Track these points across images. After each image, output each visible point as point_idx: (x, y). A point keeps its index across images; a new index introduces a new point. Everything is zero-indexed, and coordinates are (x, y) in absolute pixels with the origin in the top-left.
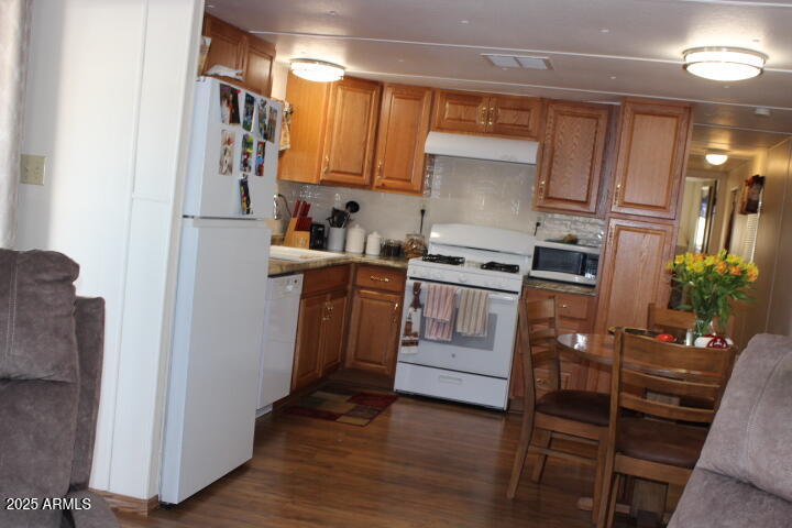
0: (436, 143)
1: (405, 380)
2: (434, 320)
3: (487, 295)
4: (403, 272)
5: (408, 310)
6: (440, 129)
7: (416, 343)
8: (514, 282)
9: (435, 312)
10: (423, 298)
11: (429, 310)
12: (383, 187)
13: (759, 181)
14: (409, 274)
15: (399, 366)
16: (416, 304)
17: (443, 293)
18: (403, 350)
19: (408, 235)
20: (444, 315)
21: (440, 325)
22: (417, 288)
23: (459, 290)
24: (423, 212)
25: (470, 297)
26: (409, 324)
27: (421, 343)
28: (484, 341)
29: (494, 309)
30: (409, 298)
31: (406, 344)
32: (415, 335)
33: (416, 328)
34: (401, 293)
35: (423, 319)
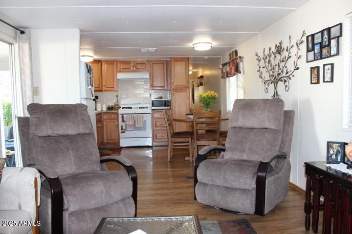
0: (120, 76)
1: (123, 143)
2: (129, 125)
3: (143, 116)
4: (117, 113)
5: (121, 123)
6: (120, 72)
7: (125, 132)
8: (149, 111)
9: (129, 122)
10: (125, 119)
11: (127, 122)
12: (106, 90)
13: (202, 77)
14: (119, 113)
15: (121, 140)
16: (123, 121)
17: (130, 117)
18: (121, 135)
19: (114, 103)
20: (132, 123)
21: (131, 126)
22: (123, 117)
23: (135, 115)
24: (117, 96)
25: (138, 117)
26: (122, 127)
27: (126, 132)
28: (143, 128)
29: (145, 119)
30: (120, 120)
31: (122, 133)
32: (124, 130)
33: (124, 128)
34: (118, 119)
35: (126, 125)
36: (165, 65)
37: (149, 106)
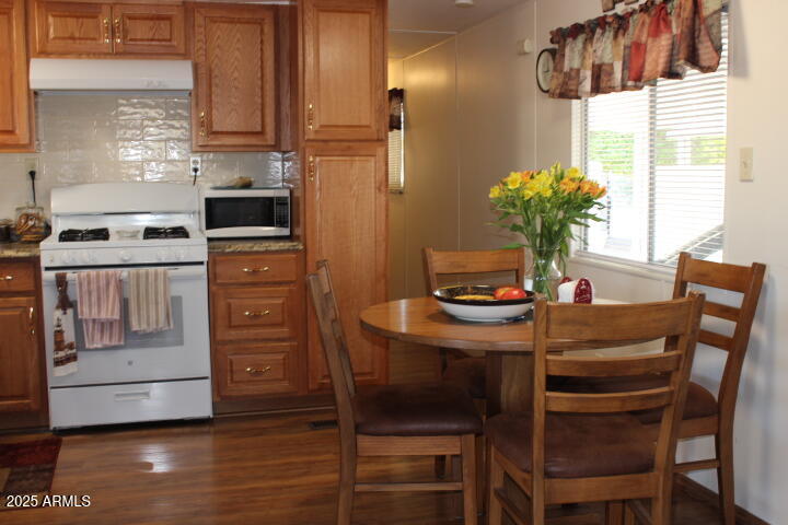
0: (45, 74)
1: (66, 410)
2: (94, 321)
3: (165, 274)
4: (33, 263)
5: (52, 315)
6: (44, 53)
7: (73, 358)
8: (196, 248)
9: (95, 310)
10: (73, 293)
11: (86, 310)
14: (44, 263)
15: (54, 395)
16: (65, 303)
17: (103, 283)
18: (56, 374)
19: (18, 209)
20: (110, 311)
21: (104, 326)
22: (61, 282)
23: (124, 272)
24: (32, 174)
25: (143, 280)
26: (59, 333)
27: (81, 355)
28: (166, 334)
29: (176, 289)
30: (49, 297)
31: (58, 363)
32: (71, 346)
33: (69, 337)
34: (36, 293)
35: (78, 324)
36: (269, 29)
37: (193, 222)
